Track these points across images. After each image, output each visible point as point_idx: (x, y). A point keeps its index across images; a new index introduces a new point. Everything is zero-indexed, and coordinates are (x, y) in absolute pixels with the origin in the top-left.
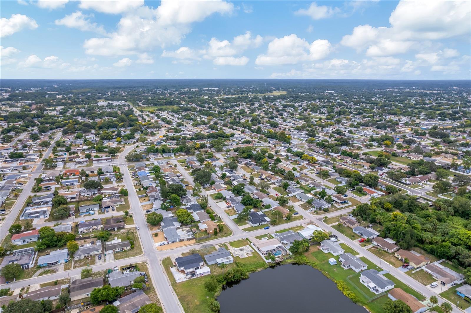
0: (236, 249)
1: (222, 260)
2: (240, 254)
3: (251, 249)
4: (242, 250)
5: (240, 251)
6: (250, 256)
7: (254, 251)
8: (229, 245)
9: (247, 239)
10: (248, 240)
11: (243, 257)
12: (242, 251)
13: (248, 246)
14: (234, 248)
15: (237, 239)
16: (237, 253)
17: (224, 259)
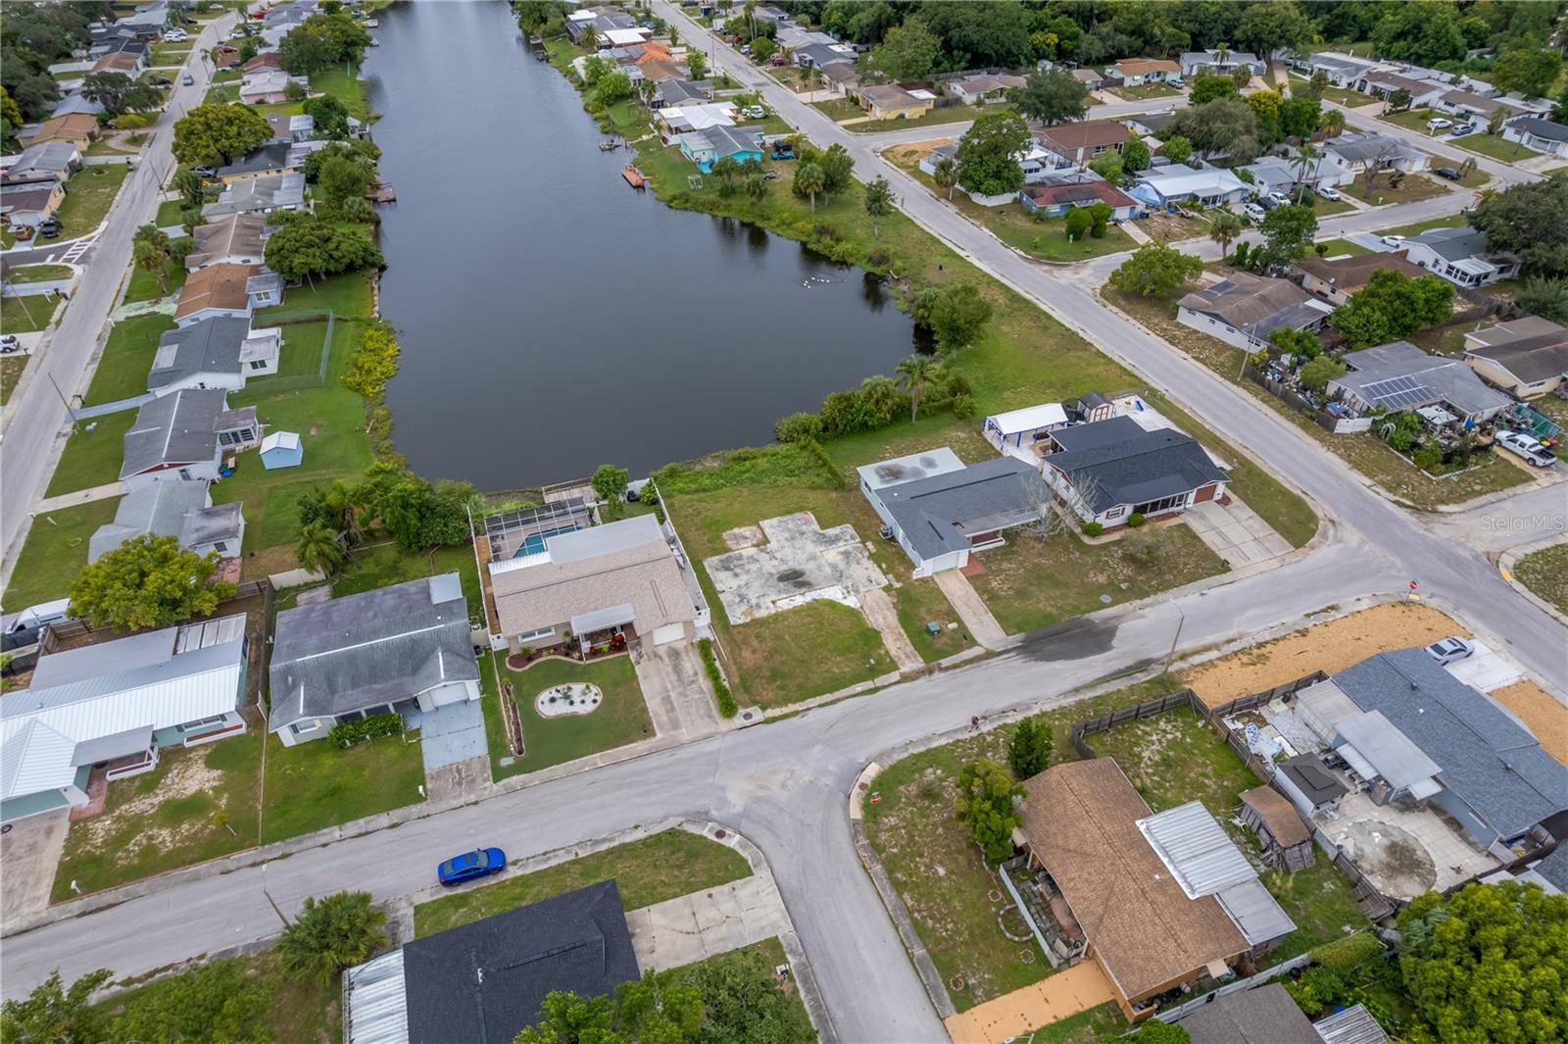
0: (833, 593)
1: (930, 463)
2: (810, 547)
3: (724, 582)
4: (795, 579)
5: (809, 567)
6: (746, 531)
7: (710, 563)
8: (896, 642)
9: (728, 709)
10: (721, 692)
11: (793, 521)
12: (793, 565)
13: (737, 616)
14: (852, 602)
15: (817, 716)
16: (832, 555)
17: (916, 472)
